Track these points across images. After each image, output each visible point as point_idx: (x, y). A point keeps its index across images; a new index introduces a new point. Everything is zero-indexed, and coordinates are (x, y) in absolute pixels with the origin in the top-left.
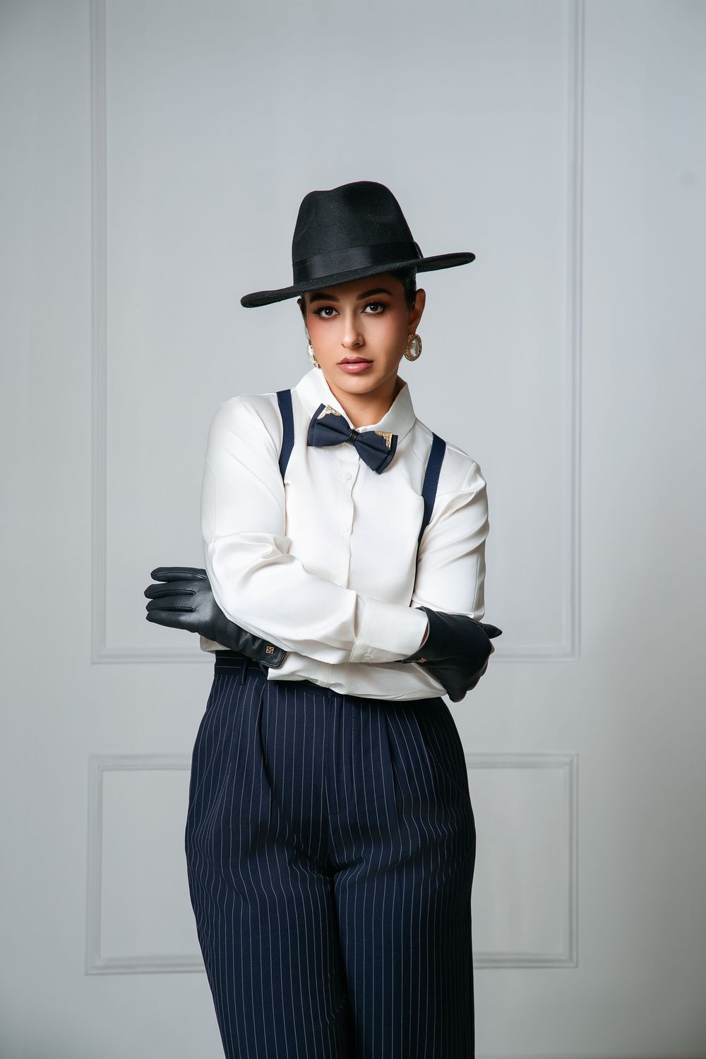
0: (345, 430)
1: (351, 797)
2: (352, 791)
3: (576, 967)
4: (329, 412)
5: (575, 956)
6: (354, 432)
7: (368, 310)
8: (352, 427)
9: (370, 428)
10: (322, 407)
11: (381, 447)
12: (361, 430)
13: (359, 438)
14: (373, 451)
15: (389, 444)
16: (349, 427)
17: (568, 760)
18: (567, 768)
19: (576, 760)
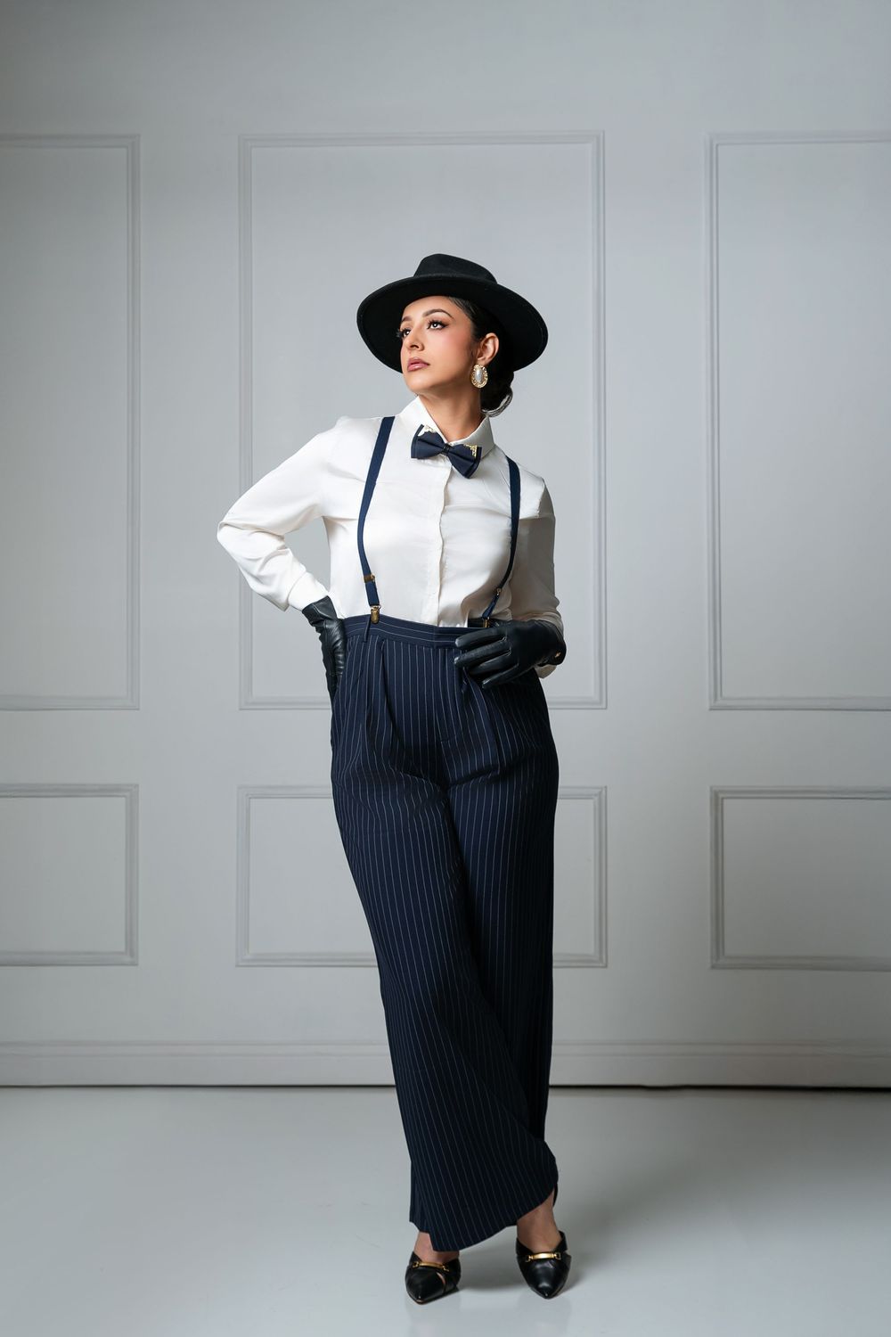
0: (440, 444)
1: (457, 726)
2: (458, 721)
3: (606, 966)
4: (427, 431)
5: (604, 956)
6: (447, 445)
7: (432, 327)
8: (446, 442)
9: (460, 442)
10: (422, 427)
11: (468, 456)
12: (452, 444)
13: (451, 450)
14: (462, 460)
15: (474, 454)
16: (443, 442)
17: (597, 791)
18: (596, 798)
19: (604, 792)
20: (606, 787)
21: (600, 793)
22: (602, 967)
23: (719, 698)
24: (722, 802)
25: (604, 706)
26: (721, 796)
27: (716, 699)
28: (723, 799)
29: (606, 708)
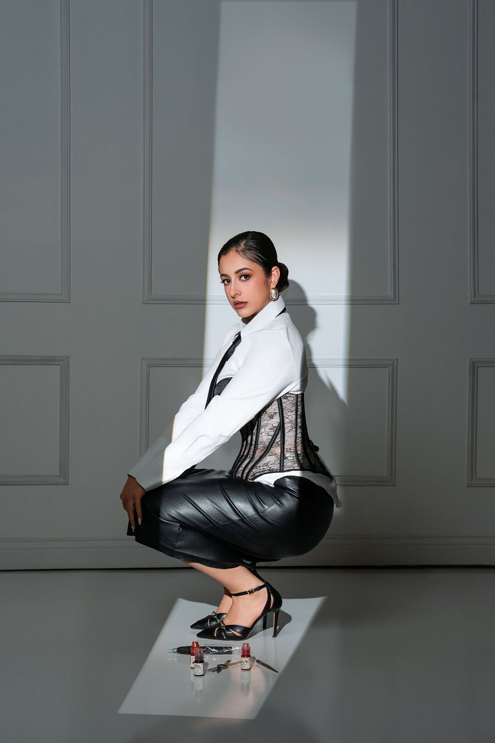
5: (393, 478)
17: (391, 362)
18: (391, 367)
19: (396, 361)
20: (397, 359)
21: (393, 363)
22: (393, 486)
23: (477, 295)
24: (478, 368)
25: (397, 302)
26: (477, 365)
27: (475, 296)
28: (478, 367)
29: (398, 304)
